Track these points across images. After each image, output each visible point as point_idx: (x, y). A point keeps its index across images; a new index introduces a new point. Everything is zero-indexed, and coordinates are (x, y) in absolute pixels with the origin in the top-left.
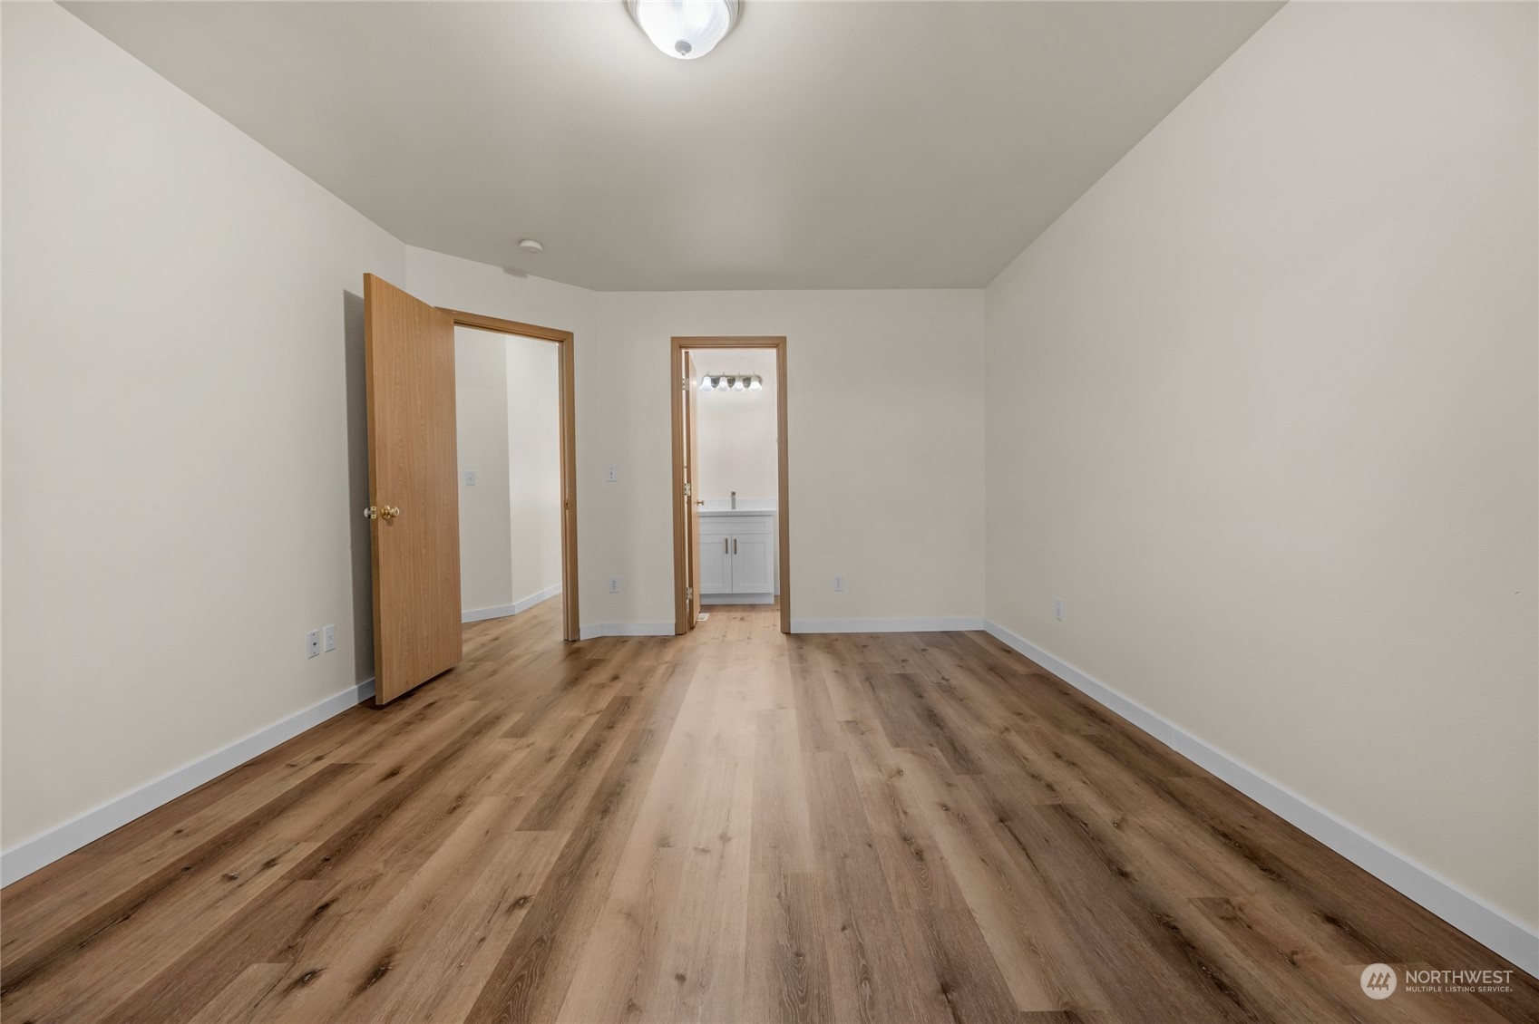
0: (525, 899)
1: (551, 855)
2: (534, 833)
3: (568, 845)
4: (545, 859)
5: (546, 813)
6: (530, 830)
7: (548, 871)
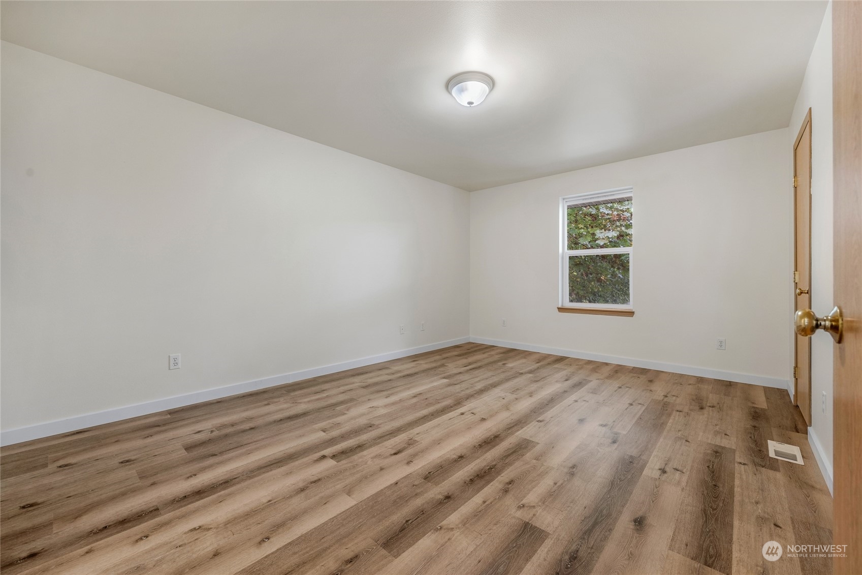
0: (538, 421)
1: (526, 430)
2: (531, 439)
3: (518, 430)
4: (529, 429)
5: (524, 446)
6: (533, 442)
7: (528, 426)
